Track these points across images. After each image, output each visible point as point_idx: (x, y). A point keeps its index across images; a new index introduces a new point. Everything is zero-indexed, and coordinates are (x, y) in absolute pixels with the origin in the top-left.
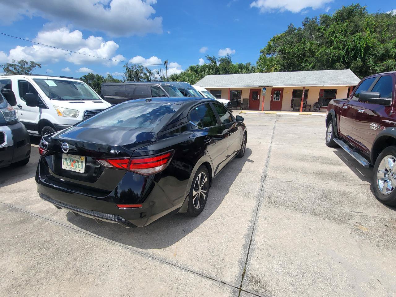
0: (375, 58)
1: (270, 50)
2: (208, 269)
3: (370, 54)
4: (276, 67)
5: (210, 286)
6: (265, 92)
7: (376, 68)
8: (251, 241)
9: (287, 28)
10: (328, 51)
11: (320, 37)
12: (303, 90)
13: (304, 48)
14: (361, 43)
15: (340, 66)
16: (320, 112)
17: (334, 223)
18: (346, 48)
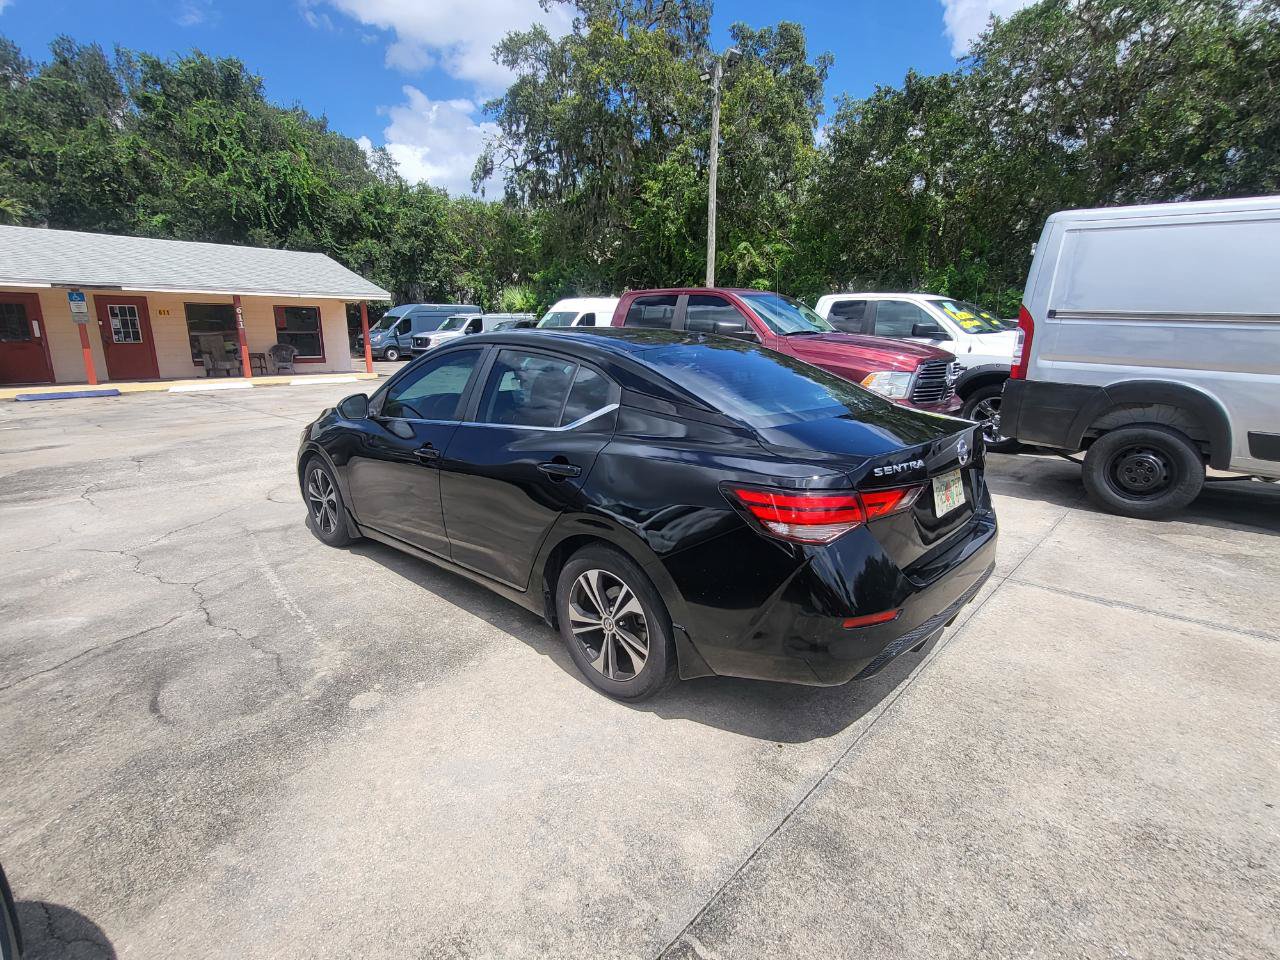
0: (334, 229)
6: (82, 306)
7: (345, 256)
15: (266, 237)
18: (263, 186)
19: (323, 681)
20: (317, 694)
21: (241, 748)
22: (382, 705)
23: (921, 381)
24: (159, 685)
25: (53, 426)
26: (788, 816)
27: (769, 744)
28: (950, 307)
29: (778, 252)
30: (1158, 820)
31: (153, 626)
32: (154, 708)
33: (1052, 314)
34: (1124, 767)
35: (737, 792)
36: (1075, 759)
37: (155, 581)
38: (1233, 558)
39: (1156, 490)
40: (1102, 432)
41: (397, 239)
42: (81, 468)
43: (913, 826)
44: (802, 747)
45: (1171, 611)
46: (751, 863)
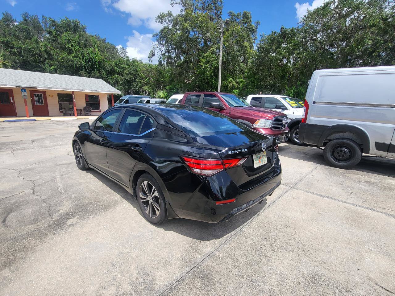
3: (102, 68)
6: (25, 93)
10: (70, 57)
13: (38, 47)
14: (94, 57)
18: (84, 58)
19: (61, 214)
20: (57, 218)
21: (25, 236)
22: (76, 223)
23: (274, 123)
24: (9, 214)
25: (12, 130)
26: (195, 267)
27: (196, 241)
28: (288, 100)
29: (241, 82)
30: (319, 273)
31: (15, 194)
32: (4, 221)
33: (314, 102)
34: (313, 253)
35: (181, 257)
36: (296, 250)
37: (22, 179)
38: (368, 183)
39: (346, 160)
40: (330, 140)
41: (126, 75)
42: (14, 143)
43: (235, 271)
44: (207, 242)
45: (343, 200)
46: (177, 283)
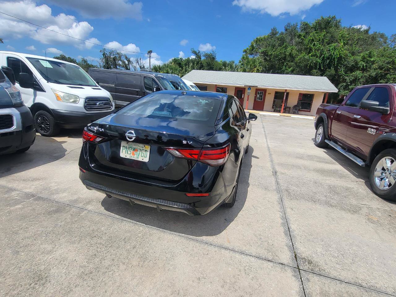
0: (345, 68)
1: (252, 50)
2: (263, 253)
4: (258, 68)
5: (272, 267)
6: (250, 91)
7: (346, 78)
8: (288, 228)
9: (270, 31)
10: (307, 57)
11: (300, 43)
12: (284, 93)
13: (285, 52)
14: (335, 53)
15: (317, 72)
16: (298, 114)
17: (349, 213)
